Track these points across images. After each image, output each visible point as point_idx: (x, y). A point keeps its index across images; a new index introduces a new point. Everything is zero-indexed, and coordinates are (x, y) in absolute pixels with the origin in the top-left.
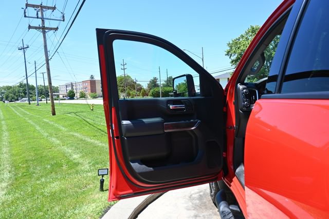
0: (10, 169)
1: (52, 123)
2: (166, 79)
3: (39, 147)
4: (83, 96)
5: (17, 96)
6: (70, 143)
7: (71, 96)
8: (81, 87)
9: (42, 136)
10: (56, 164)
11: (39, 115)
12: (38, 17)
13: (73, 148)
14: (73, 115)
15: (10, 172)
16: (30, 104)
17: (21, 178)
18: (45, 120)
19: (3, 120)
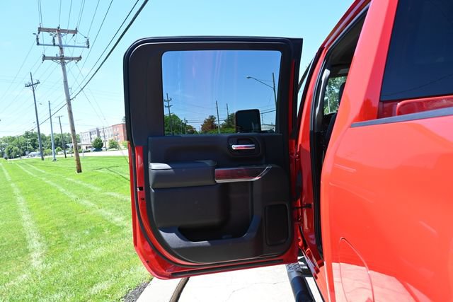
0: (38, 238)
1: (79, 182)
2: (226, 118)
3: (69, 211)
4: (114, 146)
5: (23, 149)
6: (108, 205)
7: (98, 146)
8: (111, 133)
9: (70, 198)
10: (95, 229)
11: (59, 173)
12: (54, 45)
13: (113, 210)
14: (105, 171)
15: (39, 241)
16: (43, 159)
17: (56, 246)
18: (68, 179)
19: (12, 181)
